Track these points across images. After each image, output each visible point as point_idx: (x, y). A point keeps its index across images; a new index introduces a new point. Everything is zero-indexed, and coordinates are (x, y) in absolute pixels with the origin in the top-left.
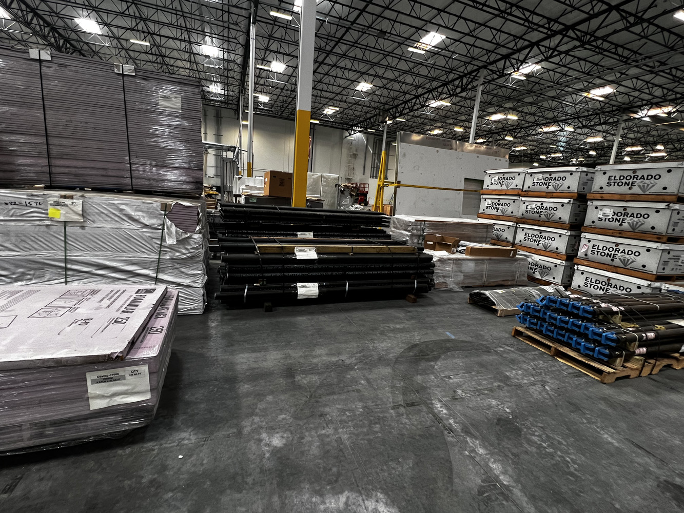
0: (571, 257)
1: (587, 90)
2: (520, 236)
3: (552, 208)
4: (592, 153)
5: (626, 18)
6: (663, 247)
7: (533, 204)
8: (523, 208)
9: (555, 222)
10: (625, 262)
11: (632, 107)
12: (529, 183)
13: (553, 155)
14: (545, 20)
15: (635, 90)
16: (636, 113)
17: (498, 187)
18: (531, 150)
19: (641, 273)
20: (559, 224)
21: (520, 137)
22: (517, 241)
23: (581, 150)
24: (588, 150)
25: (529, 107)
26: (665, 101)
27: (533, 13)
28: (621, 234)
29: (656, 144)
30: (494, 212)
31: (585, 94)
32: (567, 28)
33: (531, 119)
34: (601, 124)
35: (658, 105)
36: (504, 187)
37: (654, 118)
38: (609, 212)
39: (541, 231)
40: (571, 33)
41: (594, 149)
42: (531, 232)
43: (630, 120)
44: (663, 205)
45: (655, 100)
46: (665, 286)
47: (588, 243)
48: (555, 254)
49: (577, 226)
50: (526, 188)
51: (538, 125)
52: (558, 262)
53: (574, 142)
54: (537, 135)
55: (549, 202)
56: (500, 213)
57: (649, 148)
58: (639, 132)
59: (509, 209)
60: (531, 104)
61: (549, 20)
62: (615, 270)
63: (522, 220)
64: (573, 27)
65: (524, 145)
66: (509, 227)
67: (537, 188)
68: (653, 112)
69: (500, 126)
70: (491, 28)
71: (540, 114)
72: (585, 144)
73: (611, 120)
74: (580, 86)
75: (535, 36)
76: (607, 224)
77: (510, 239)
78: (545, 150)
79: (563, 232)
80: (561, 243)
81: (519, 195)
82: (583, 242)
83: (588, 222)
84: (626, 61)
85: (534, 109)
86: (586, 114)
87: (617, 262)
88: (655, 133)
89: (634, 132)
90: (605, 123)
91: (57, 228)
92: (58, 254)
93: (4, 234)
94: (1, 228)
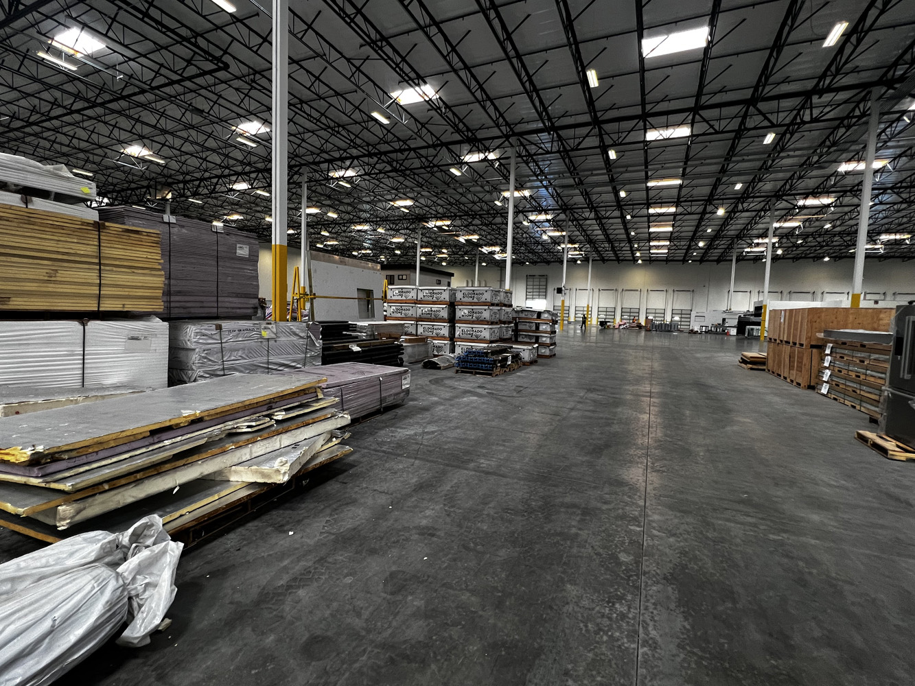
0: (452, 338)
1: (393, 200)
2: (420, 330)
3: (437, 311)
4: (398, 252)
5: (419, 158)
6: (490, 327)
7: (426, 308)
8: (419, 312)
9: (440, 319)
10: (477, 336)
11: (425, 218)
12: (420, 296)
13: (363, 252)
14: (364, 144)
15: (426, 206)
16: (427, 222)
17: (399, 298)
18: (344, 245)
19: (483, 341)
20: (442, 320)
21: (335, 233)
22: (419, 333)
23: (388, 248)
24: (394, 249)
25: (346, 207)
26: (445, 217)
27: (357, 136)
28: (473, 322)
29: (441, 247)
30: (399, 315)
31: (392, 203)
32: (381, 153)
33: (347, 217)
34: (404, 229)
35: (441, 219)
36: (404, 298)
37: (440, 228)
38: (466, 311)
39: (433, 325)
40: (383, 157)
41: (399, 248)
42: (427, 327)
43: (424, 228)
44: (487, 307)
45: (439, 215)
46: (494, 345)
47: (460, 329)
48: (443, 338)
49: (452, 320)
50: (419, 299)
51: (351, 223)
52: (446, 342)
53: (382, 241)
54: (351, 232)
55: (435, 307)
56: (403, 315)
57: (436, 250)
58: (430, 237)
59: (410, 313)
60: (348, 204)
61: (368, 145)
62: (473, 341)
63: (419, 319)
64: (385, 153)
65: (337, 240)
66: (412, 324)
67: (426, 298)
68: (439, 223)
69: (315, 219)
70: (318, 136)
71: (355, 214)
72: (391, 243)
73: (411, 227)
74: (389, 197)
75: (355, 152)
76: (466, 318)
77: (414, 332)
78: (356, 246)
79: (445, 324)
80: (445, 332)
81: (416, 303)
82: (457, 329)
83: (457, 318)
84: (421, 185)
85: (350, 208)
86: (392, 218)
87: (474, 337)
88: (439, 239)
89: (426, 237)
90: (407, 228)
91: (265, 343)
92: (264, 359)
93: (243, 349)
94: (242, 346)
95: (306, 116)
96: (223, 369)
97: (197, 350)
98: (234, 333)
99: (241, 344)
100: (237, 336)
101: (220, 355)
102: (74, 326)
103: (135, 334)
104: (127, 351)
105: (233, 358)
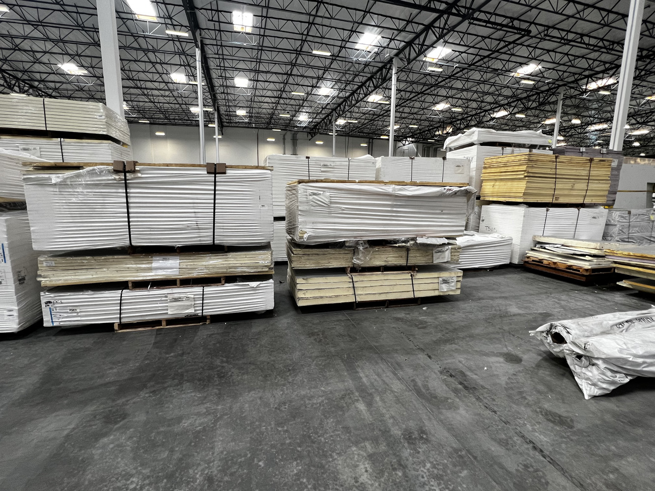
91: (651, 223)
92: (648, 234)
93: (639, 227)
94: (639, 224)
95: (585, 46)
96: (628, 238)
97: (618, 226)
98: (636, 217)
99: (638, 224)
100: (637, 218)
101: (627, 229)
102: (575, 210)
103: (595, 215)
104: (591, 224)
105: (633, 232)
